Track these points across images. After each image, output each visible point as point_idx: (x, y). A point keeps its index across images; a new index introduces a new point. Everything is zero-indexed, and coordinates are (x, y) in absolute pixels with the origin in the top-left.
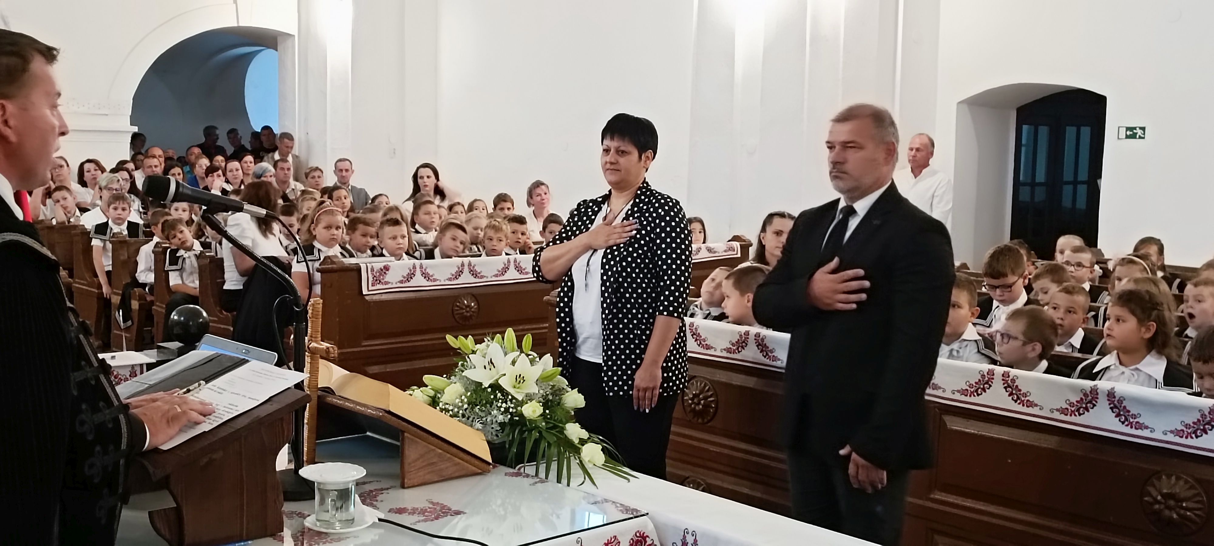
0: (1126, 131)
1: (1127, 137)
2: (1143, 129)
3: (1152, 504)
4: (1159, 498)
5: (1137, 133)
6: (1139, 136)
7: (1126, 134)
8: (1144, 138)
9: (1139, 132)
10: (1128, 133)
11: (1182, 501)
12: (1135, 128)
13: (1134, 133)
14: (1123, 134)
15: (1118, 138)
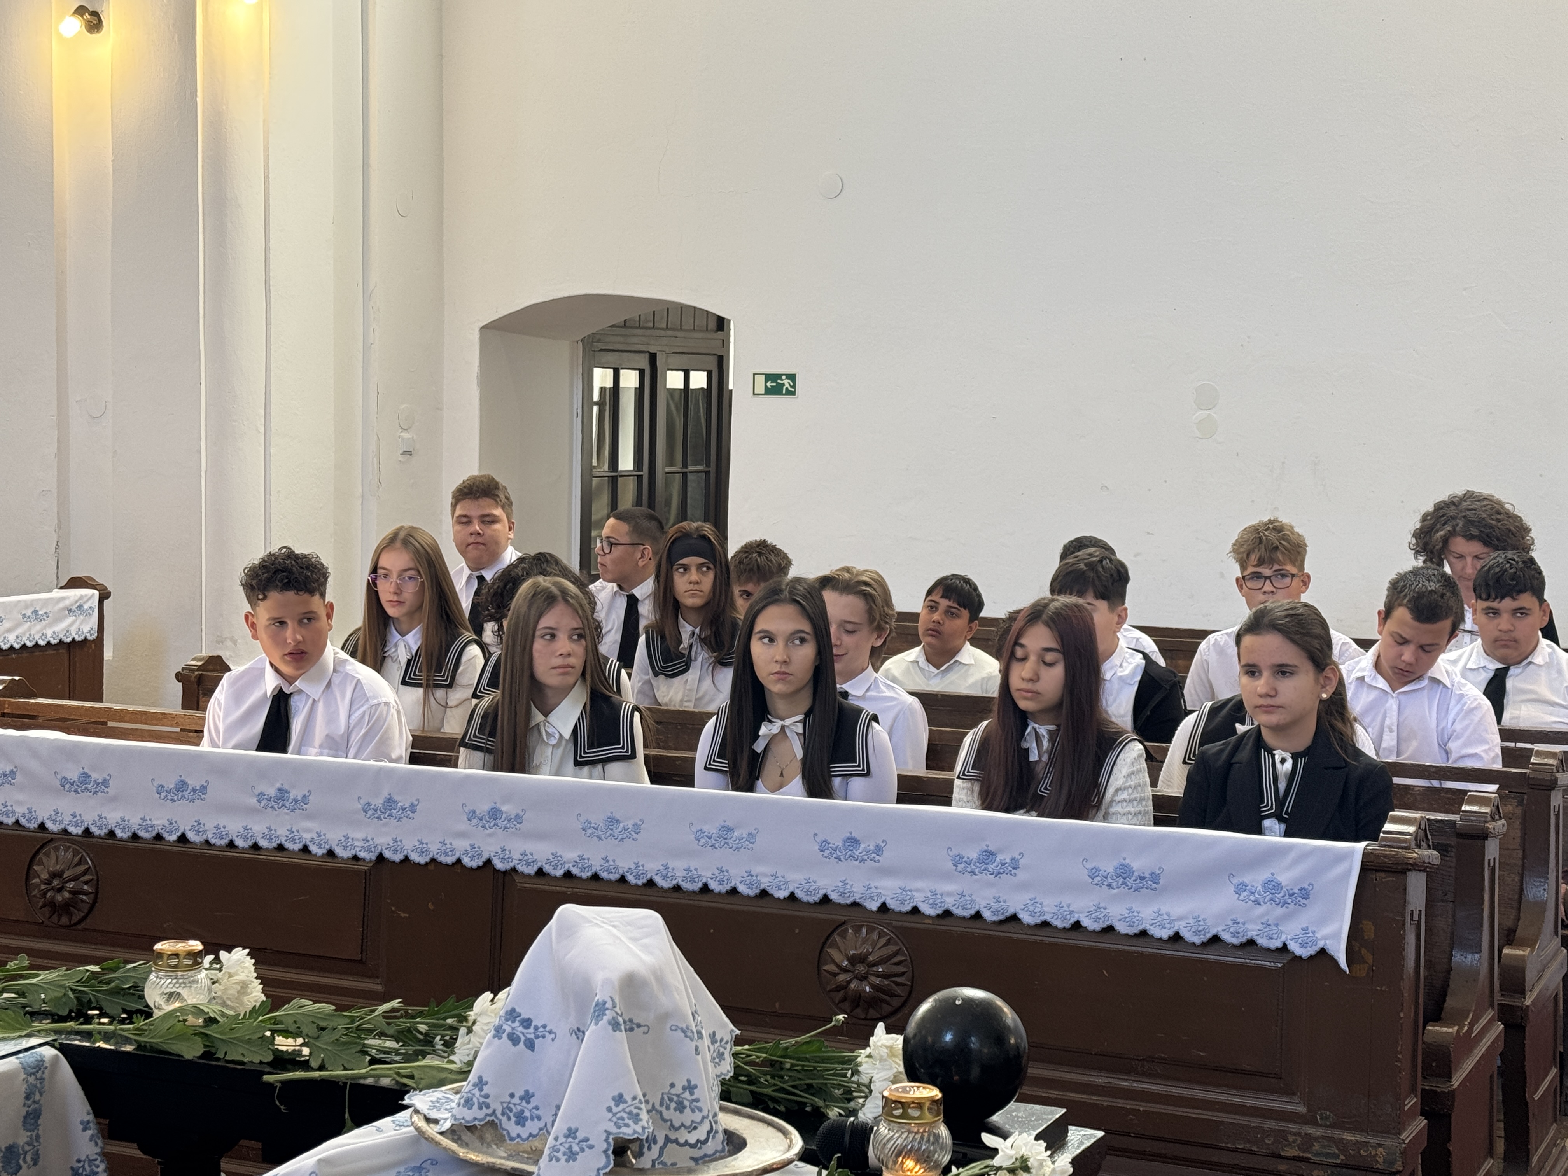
0: (766, 382)
1: (768, 391)
2: (792, 377)
3: (835, 975)
4: (845, 963)
5: (784, 384)
6: (787, 388)
7: (766, 386)
8: (793, 393)
9: (786, 382)
10: (769, 384)
11: (874, 965)
12: (779, 376)
13: (778, 384)
14: (761, 389)
15: (754, 394)
